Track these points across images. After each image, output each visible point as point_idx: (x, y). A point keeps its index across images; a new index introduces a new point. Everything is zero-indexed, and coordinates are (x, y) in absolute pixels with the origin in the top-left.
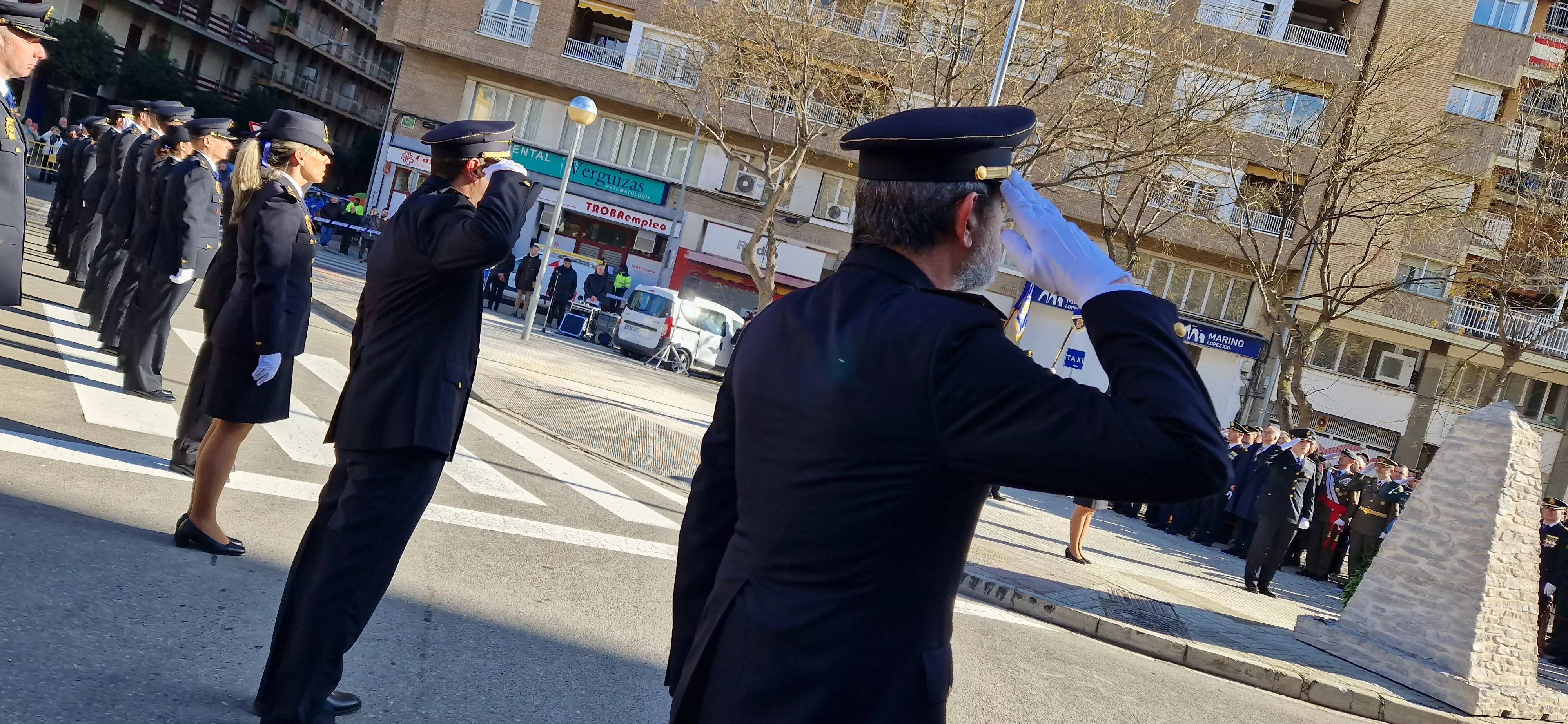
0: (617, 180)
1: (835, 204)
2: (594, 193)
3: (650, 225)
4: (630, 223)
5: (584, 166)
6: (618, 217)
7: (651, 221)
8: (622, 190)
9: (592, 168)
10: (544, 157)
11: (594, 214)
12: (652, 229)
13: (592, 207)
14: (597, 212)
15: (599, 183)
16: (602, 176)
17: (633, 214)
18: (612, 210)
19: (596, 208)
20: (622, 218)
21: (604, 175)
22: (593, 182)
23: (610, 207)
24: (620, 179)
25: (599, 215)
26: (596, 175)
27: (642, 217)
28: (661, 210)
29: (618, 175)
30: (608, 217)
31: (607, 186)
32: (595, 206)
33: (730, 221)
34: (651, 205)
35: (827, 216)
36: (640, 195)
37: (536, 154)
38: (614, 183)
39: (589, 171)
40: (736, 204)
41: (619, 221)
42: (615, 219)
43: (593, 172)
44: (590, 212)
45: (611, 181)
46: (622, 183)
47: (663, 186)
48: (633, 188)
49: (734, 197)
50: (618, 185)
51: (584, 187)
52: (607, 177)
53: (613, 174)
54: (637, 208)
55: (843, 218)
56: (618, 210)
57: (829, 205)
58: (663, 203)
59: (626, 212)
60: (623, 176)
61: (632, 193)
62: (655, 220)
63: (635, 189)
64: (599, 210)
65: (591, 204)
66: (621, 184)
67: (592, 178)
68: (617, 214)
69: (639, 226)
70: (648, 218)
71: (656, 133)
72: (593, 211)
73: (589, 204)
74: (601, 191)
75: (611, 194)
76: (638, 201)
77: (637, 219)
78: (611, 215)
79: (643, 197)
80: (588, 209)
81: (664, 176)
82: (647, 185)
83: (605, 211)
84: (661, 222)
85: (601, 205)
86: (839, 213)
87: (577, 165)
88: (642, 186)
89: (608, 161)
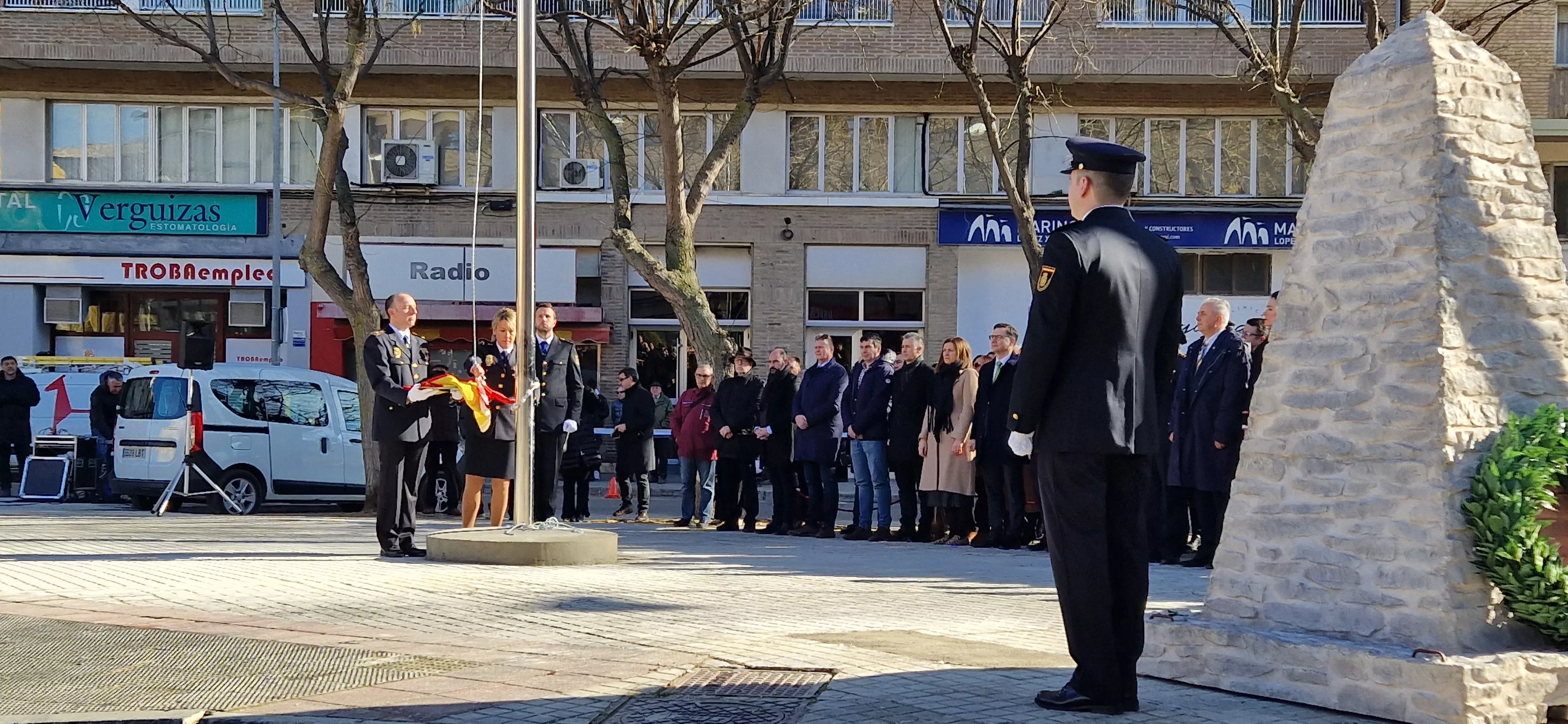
0: (167, 211)
1: (573, 157)
2: (131, 244)
3: (248, 278)
4: (210, 281)
5: (101, 200)
6: (186, 277)
7: (248, 267)
8: (181, 227)
9: (116, 200)
10: (22, 201)
11: (141, 281)
12: (252, 282)
13: (132, 271)
14: (145, 277)
15: (136, 224)
16: (137, 210)
17: (212, 265)
18: (172, 266)
19: (141, 270)
20: (193, 277)
21: (142, 207)
22: (123, 226)
23: (166, 262)
24: (172, 207)
25: (150, 281)
26: (127, 212)
27: (230, 265)
28: (261, 244)
29: (167, 201)
30: (166, 281)
31: (152, 226)
32: (138, 266)
33: (391, 235)
34: (242, 241)
35: (563, 183)
36: (216, 228)
37: (6, 200)
38: (162, 218)
39: (112, 207)
40: (394, 201)
41: (190, 282)
42: (182, 281)
43: (120, 206)
44: (132, 280)
45: (157, 214)
46: (177, 214)
47: (253, 202)
48: (200, 217)
49: (388, 190)
50: (172, 219)
51: (109, 238)
52: (148, 210)
53: (157, 201)
54: (219, 253)
55: (592, 179)
56: (182, 263)
57: (564, 162)
58: (263, 230)
59: (199, 264)
60: (176, 201)
61: (202, 227)
62: (255, 265)
63: (204, 219)
64: (148, 273)
65: (131, 265)
66: (177, 216)
67: (120, 218)
68: (182, 271)
69: (229, 282)
70: (241, 264)
71: (219, 110)
72: (138, 277)
73: (127, 266)
74: (142, 238)
75: (162, 239)
76: (215, 239)
77: (220, 272)
78: (172, 277)
79: (222, 229)
80: (127, 275)
81: (253, 183)
82: (225, 206)
83: (158, 271)
84: (266, 266)
85: (149, 262)
86: (583, 172)
87: (87, 201)
88: (215, 209)
89: (144, 181)
